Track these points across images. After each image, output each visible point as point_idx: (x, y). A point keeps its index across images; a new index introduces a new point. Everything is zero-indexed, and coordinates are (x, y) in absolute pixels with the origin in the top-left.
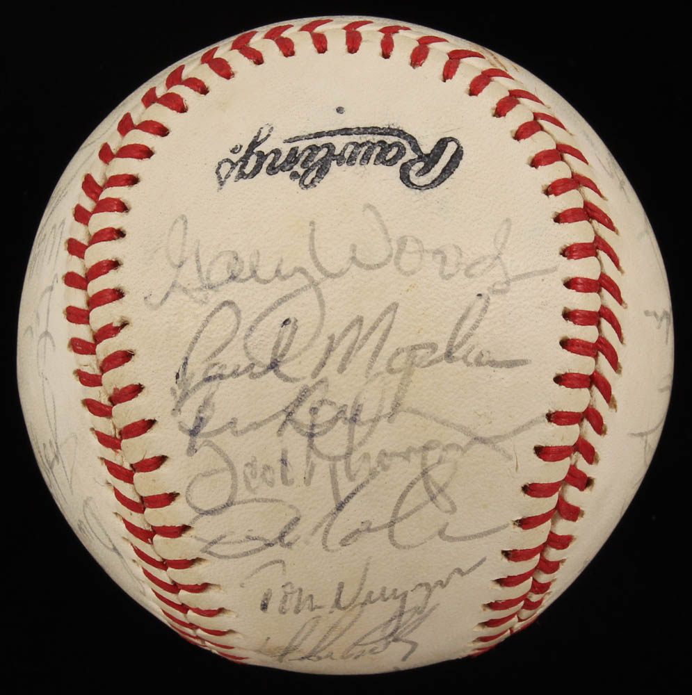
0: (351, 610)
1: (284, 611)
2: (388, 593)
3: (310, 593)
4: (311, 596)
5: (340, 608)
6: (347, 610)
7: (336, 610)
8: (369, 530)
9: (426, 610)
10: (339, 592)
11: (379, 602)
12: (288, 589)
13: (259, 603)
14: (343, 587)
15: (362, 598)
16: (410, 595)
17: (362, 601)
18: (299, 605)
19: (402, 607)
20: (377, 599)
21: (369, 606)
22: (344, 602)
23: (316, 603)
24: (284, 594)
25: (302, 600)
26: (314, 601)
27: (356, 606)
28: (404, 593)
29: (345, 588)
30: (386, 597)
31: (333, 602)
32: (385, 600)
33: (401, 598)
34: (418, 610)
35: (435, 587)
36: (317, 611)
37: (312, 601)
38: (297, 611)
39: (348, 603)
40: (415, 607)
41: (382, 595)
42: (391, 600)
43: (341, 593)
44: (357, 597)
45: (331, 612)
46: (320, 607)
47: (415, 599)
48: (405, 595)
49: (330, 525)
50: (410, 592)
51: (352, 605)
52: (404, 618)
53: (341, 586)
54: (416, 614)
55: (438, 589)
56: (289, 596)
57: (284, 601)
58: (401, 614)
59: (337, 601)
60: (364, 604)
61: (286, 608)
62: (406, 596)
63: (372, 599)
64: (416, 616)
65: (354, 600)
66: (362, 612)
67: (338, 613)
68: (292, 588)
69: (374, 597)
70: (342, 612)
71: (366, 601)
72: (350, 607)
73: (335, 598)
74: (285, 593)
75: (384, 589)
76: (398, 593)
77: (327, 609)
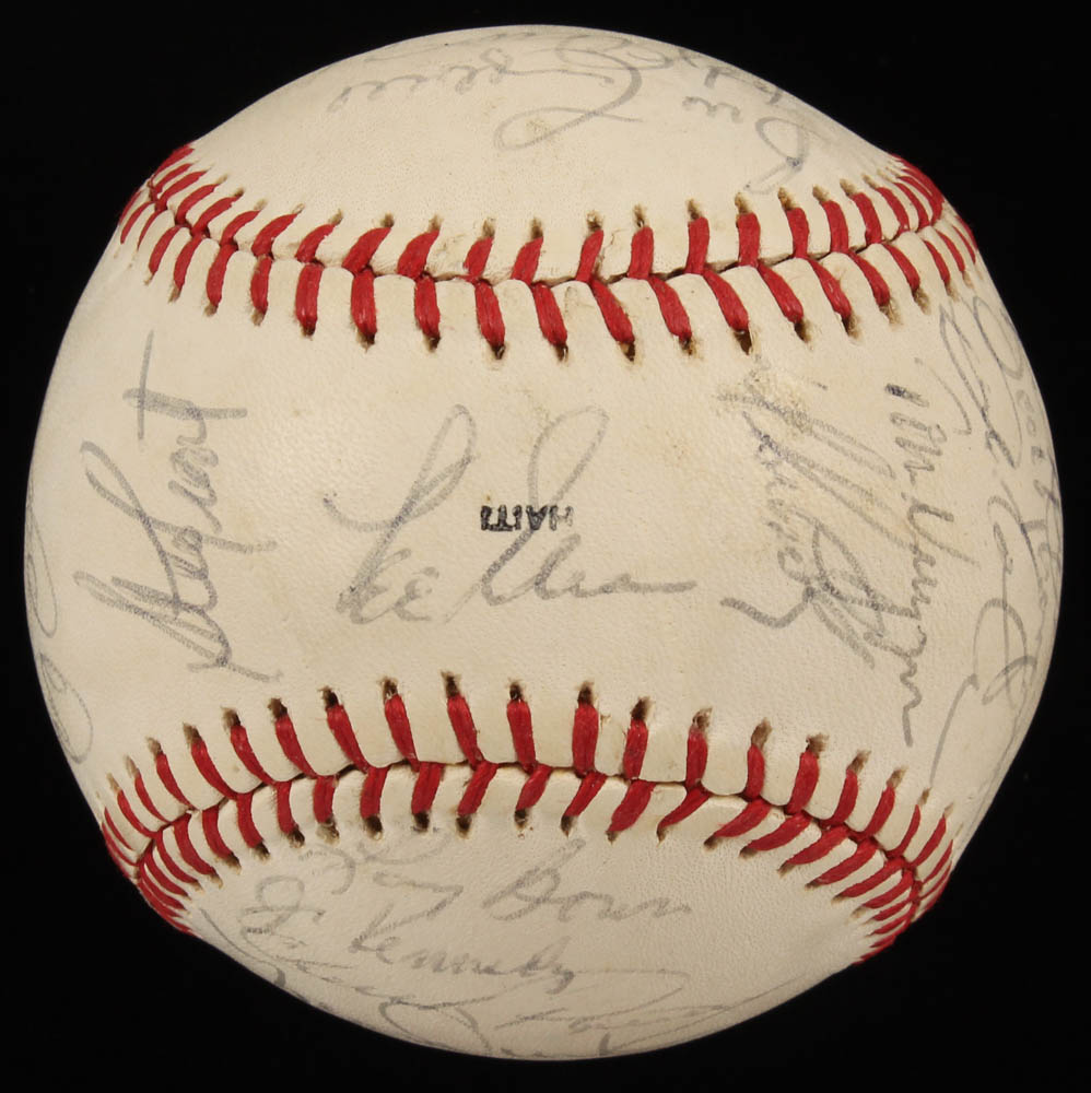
0: (907, 527)
1: (898, 421)
2: (926, 590)
3: (937, 467)
4: (931, 468)
5: (911, 511)
6: (908, 522)
7: (909, 504)
8: (1005, 569)
9: (870, 648)
10: (940, 512)
11: (915, 575)
12: (936, 434)
13: (901, 384)
14: (946, 519)
15: (925, 547)
16: (913, 623)
17: (921, 547)
18: (915, 447)
19: (892, 609)
20: (918, 571)
21: (910, 556)
22: (920, 517)
23: (921, 475)
24: (927, 425)
25: (923, 453)
26: (924, 472)
27: (915, 537)
28: (918, 613)
29: (945, 522)
30: (920, 585)
31: (923, 501)
32: (914, 584)
33: (912, 609)
34: (876, 635)
35: (909, 663)
36: (907, 474)
37: (924, 468)
38: (901, 443)
39: (921, 526)
40: (883, 629)
41: (926, 580)
42: (912, 592)
43: (938, 515)
44: (930, 540)
45: (903, 496)
46: (912, 479)
47: (901, 631)
48: (915, 615)
49: (1010, 510)
50: (919, 623)
51: (916, 531)
52: (867, 613)
53: (947, 517)
54: (865, 629)
55: (903, 667)
56: (925, 433)
57: (917, 425)
58: (876, 607)
59: (924, 508)
60: (915, 549)
61: (905, 425)
62: (912, 616)
63: (921, 564)
64: (860, 630)
65: (926, 535)
66: (901, 544)
67: (903, 509)
68: (939, 440)
69: (924, 566)
70: (904, 513)
71: (921, 553)
72: (912, 528)
73: (930, 505)
74: (930, 428)
75: (932, 583)
76: (921, 605)
77: (911, 492)
